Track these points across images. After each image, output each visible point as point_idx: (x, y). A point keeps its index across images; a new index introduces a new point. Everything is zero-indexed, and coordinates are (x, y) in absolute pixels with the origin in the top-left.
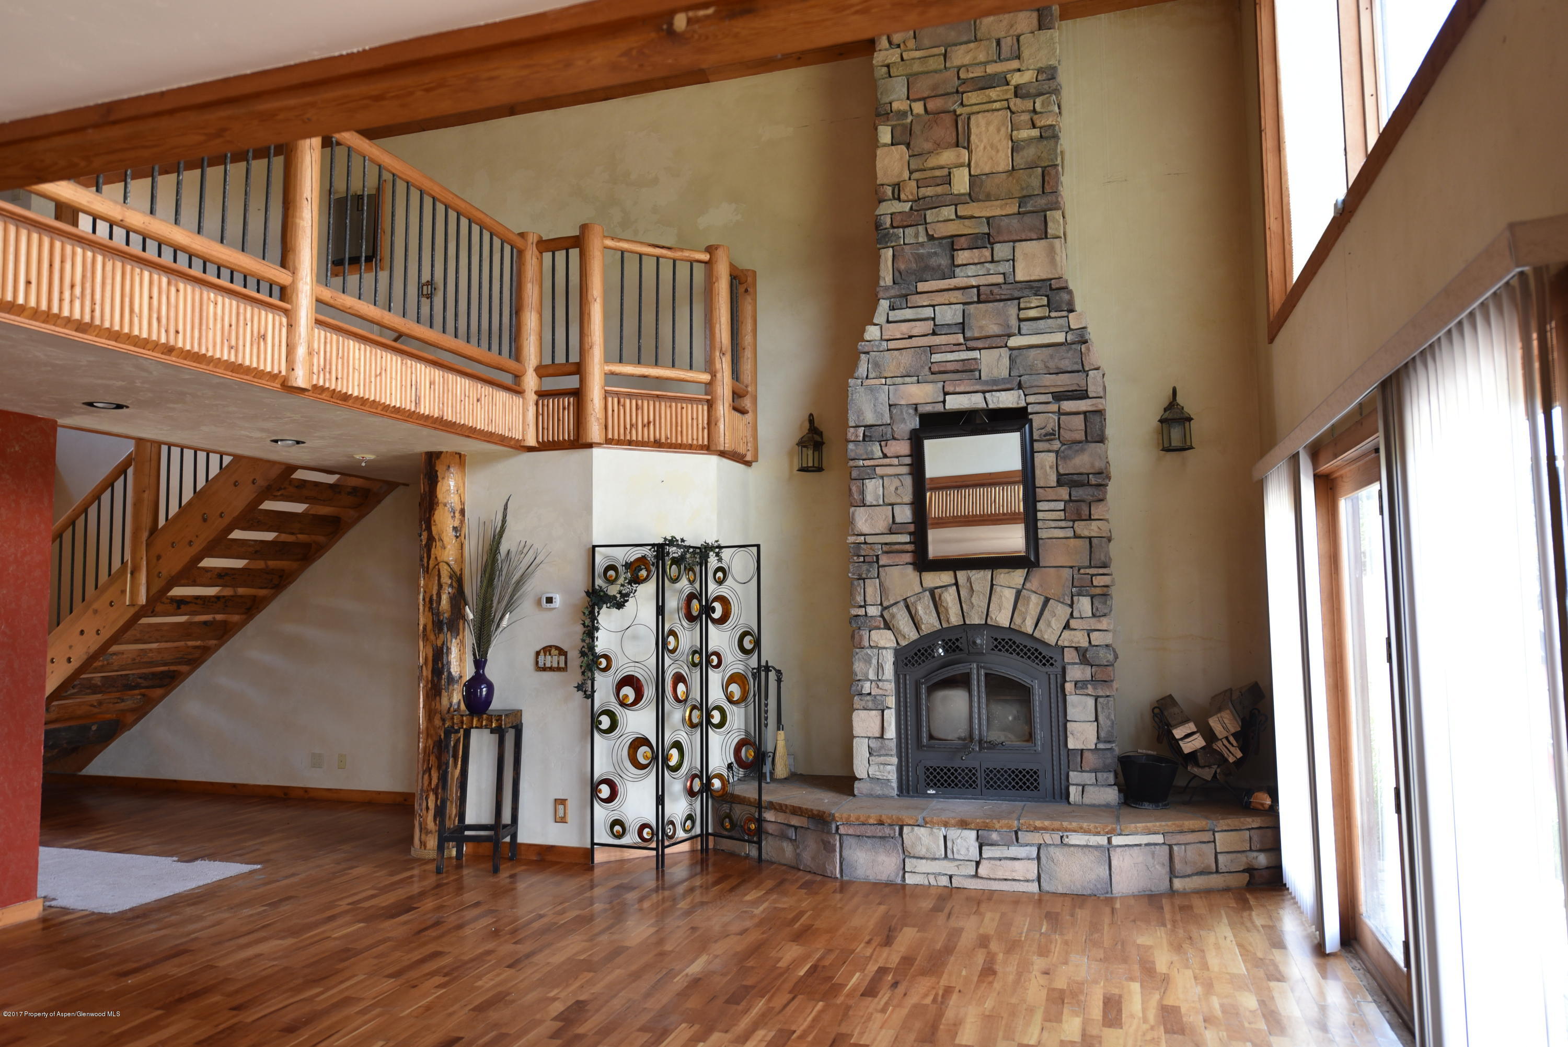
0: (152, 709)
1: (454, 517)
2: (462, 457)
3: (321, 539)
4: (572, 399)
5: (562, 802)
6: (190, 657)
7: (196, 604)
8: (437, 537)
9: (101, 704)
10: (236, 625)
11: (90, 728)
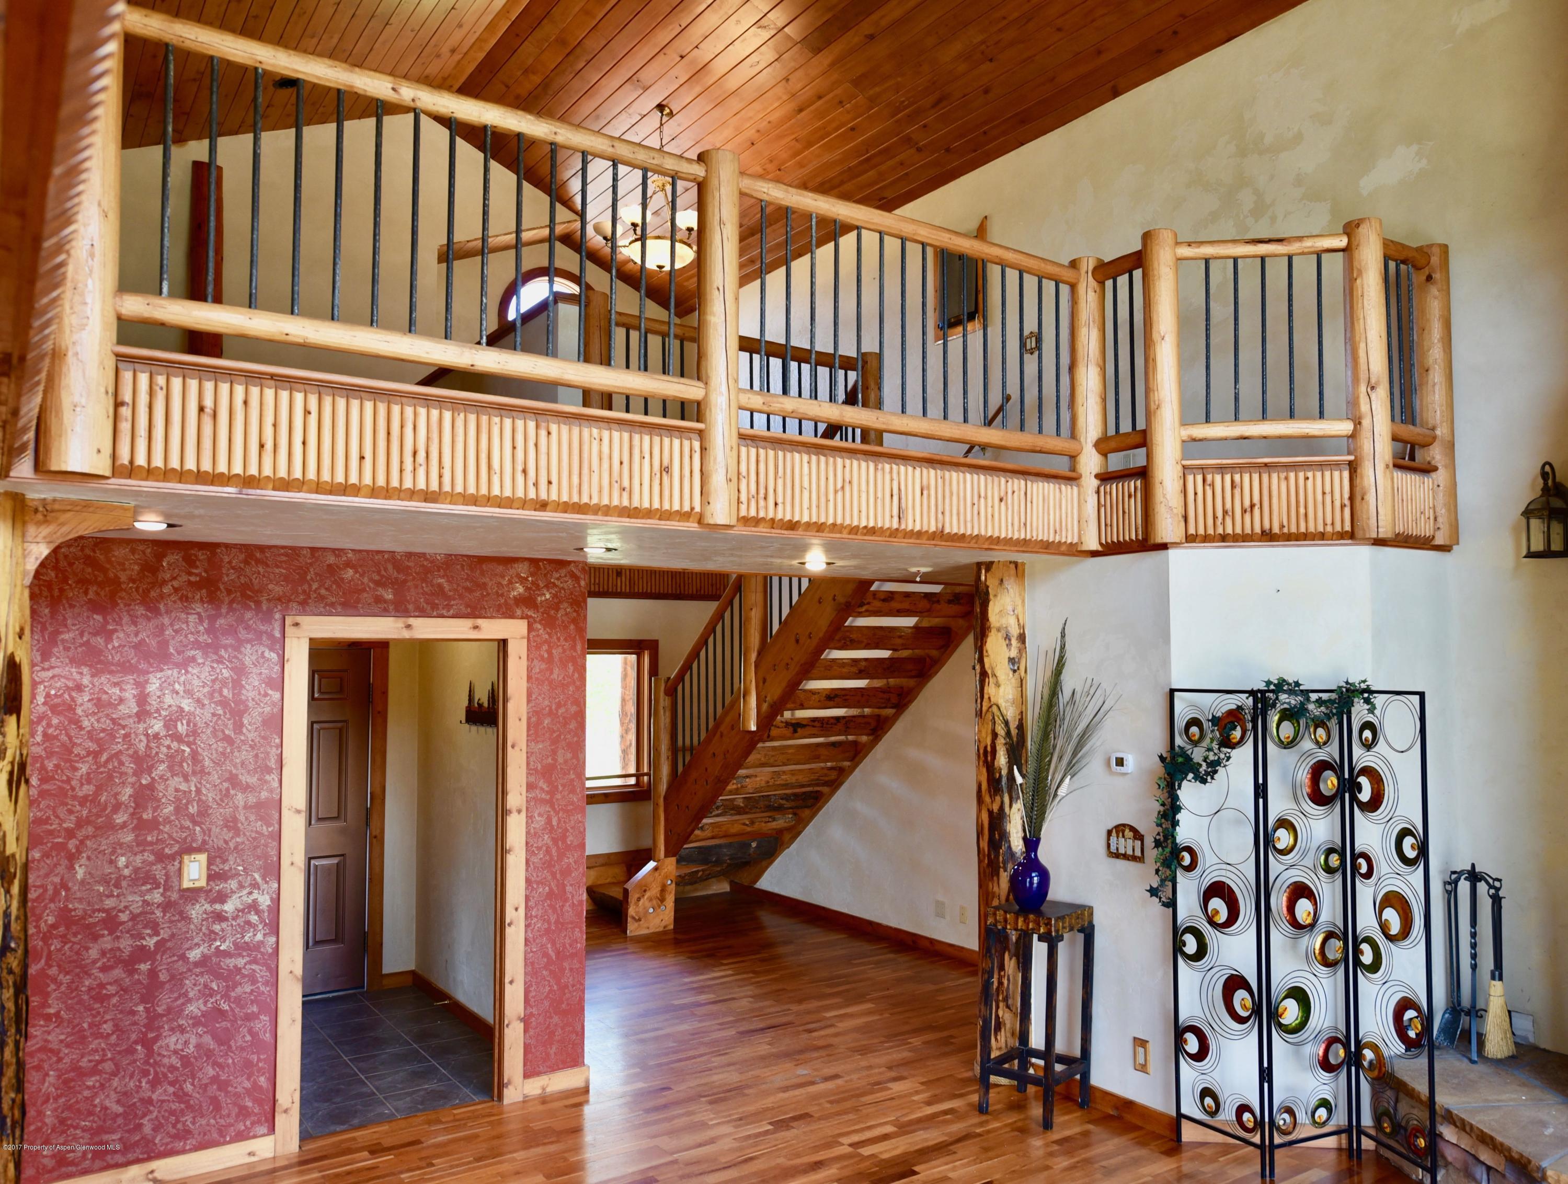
0: (804, 828)
1: (1009, 645)
2: (1020, 567)
3: (934, 653)
4: (1139, 483)
5: (1140, 1043)
6: (826, 778)
7: (814, 726)
8: (989, 672)
9: (752, 823)
10: (864, 745)
11: (750, 845)
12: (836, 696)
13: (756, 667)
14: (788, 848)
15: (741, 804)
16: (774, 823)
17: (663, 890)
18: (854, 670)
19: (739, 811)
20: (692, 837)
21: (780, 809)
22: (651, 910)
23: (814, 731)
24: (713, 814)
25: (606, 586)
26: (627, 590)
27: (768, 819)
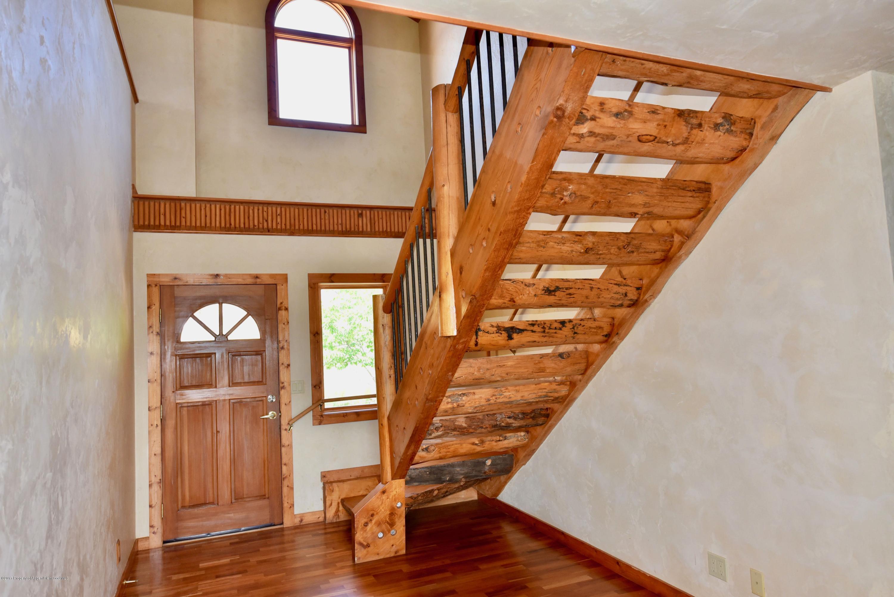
0: (538, 446)
6: (556, 395)
7: (533, 331)
9: (482, 442)
10: (597, 355)
11: (484, 463)
12: (557, 289)
13: (452, 255)
14: (524, 464)
15: (464, 425)
16: (506, 442)
17: (393, 512)
18: (579, 247)
19: (462, 432)
20: (416, 458)
21: (508, 428)
22: (381, 535)
23: (535, 337)
24: (433, 435)
25: (348, 227)
26: (369, 229)
27: (498, 438)
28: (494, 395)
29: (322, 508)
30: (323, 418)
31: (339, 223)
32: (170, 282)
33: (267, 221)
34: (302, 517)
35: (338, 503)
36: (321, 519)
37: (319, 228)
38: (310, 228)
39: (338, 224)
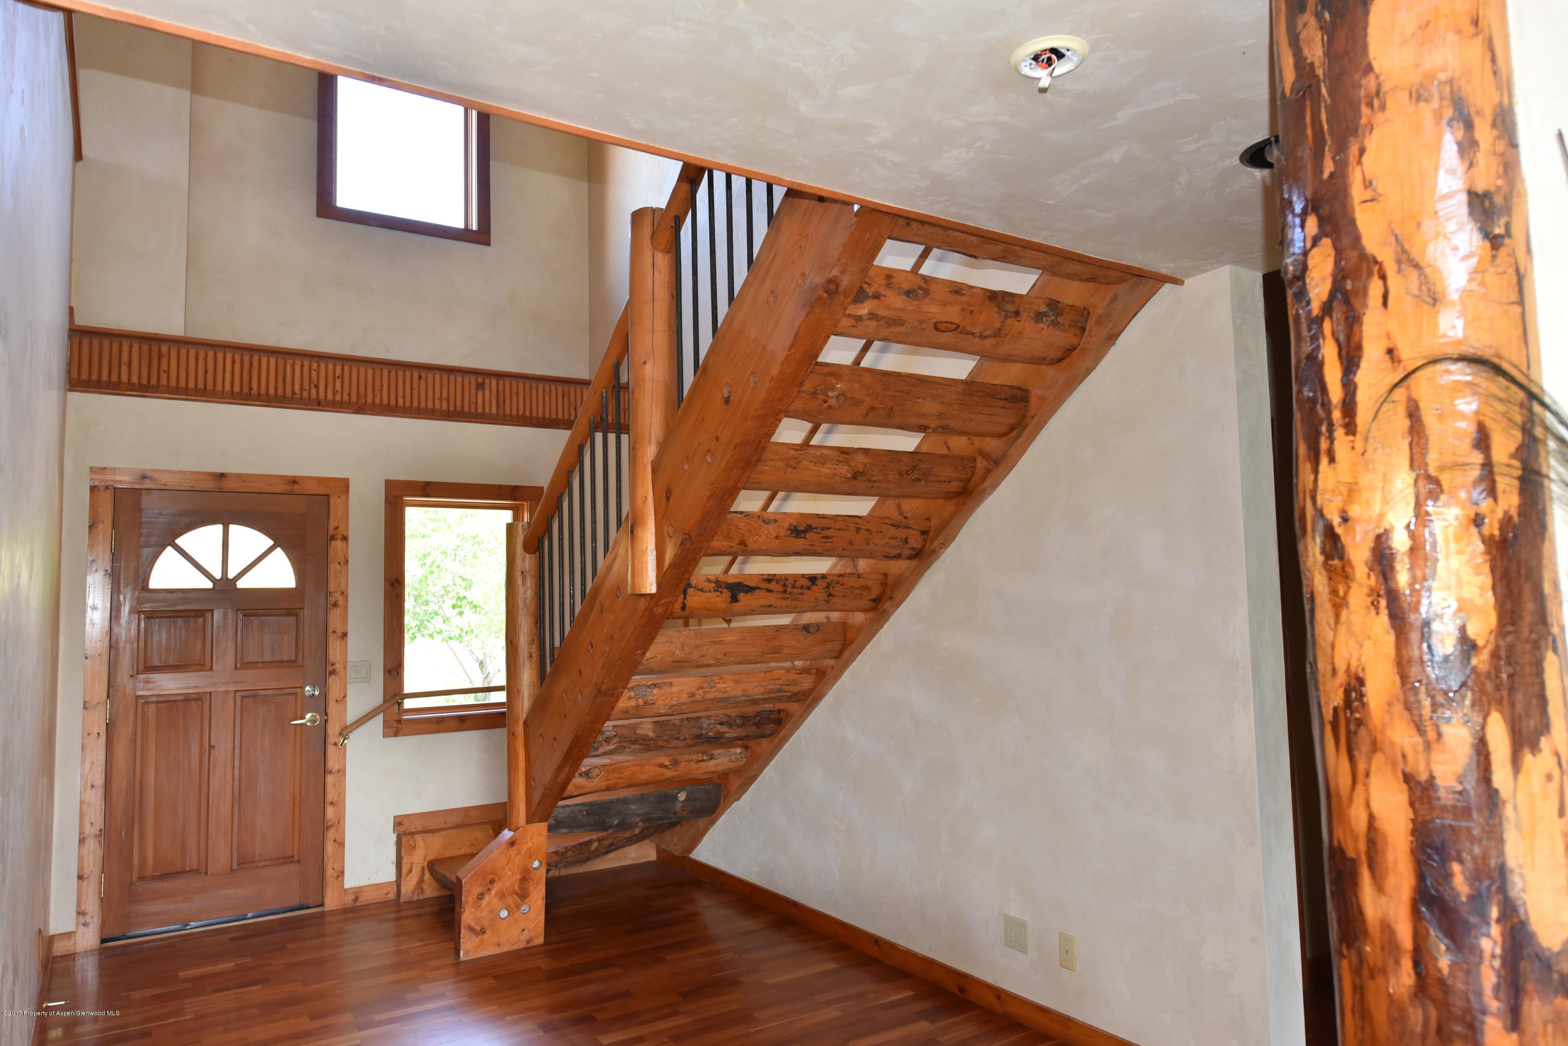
0: (761, 770)
3: (993, 445)
6: (795, 689)
7: (768, 590)
9: (675, 763)
10: (860, 629)
11: (676, 798)
12: (809, 528)
14: (738, 799)
15: (651, 734)
16: (713, 762)
17: (526, 877)
18: (844, 470)
19: (647, 745)
20: (570, 789)
21: (717, 741)
22: (504, 914)
23: (772, 599)
24: (601, 750)
25: (459, 404)
26: (494, 411)
27: (700, 757)
28: (701, 688)
29: (393, 878)
30: (402, 724)
31: (443, 398)
32: (133, 483)
33: (317, 386)
34: (357, 892)
35: (423, 869)
36: (392, 896)
37: (408, 404)
38: (393, 403)
39: (441, 399)
